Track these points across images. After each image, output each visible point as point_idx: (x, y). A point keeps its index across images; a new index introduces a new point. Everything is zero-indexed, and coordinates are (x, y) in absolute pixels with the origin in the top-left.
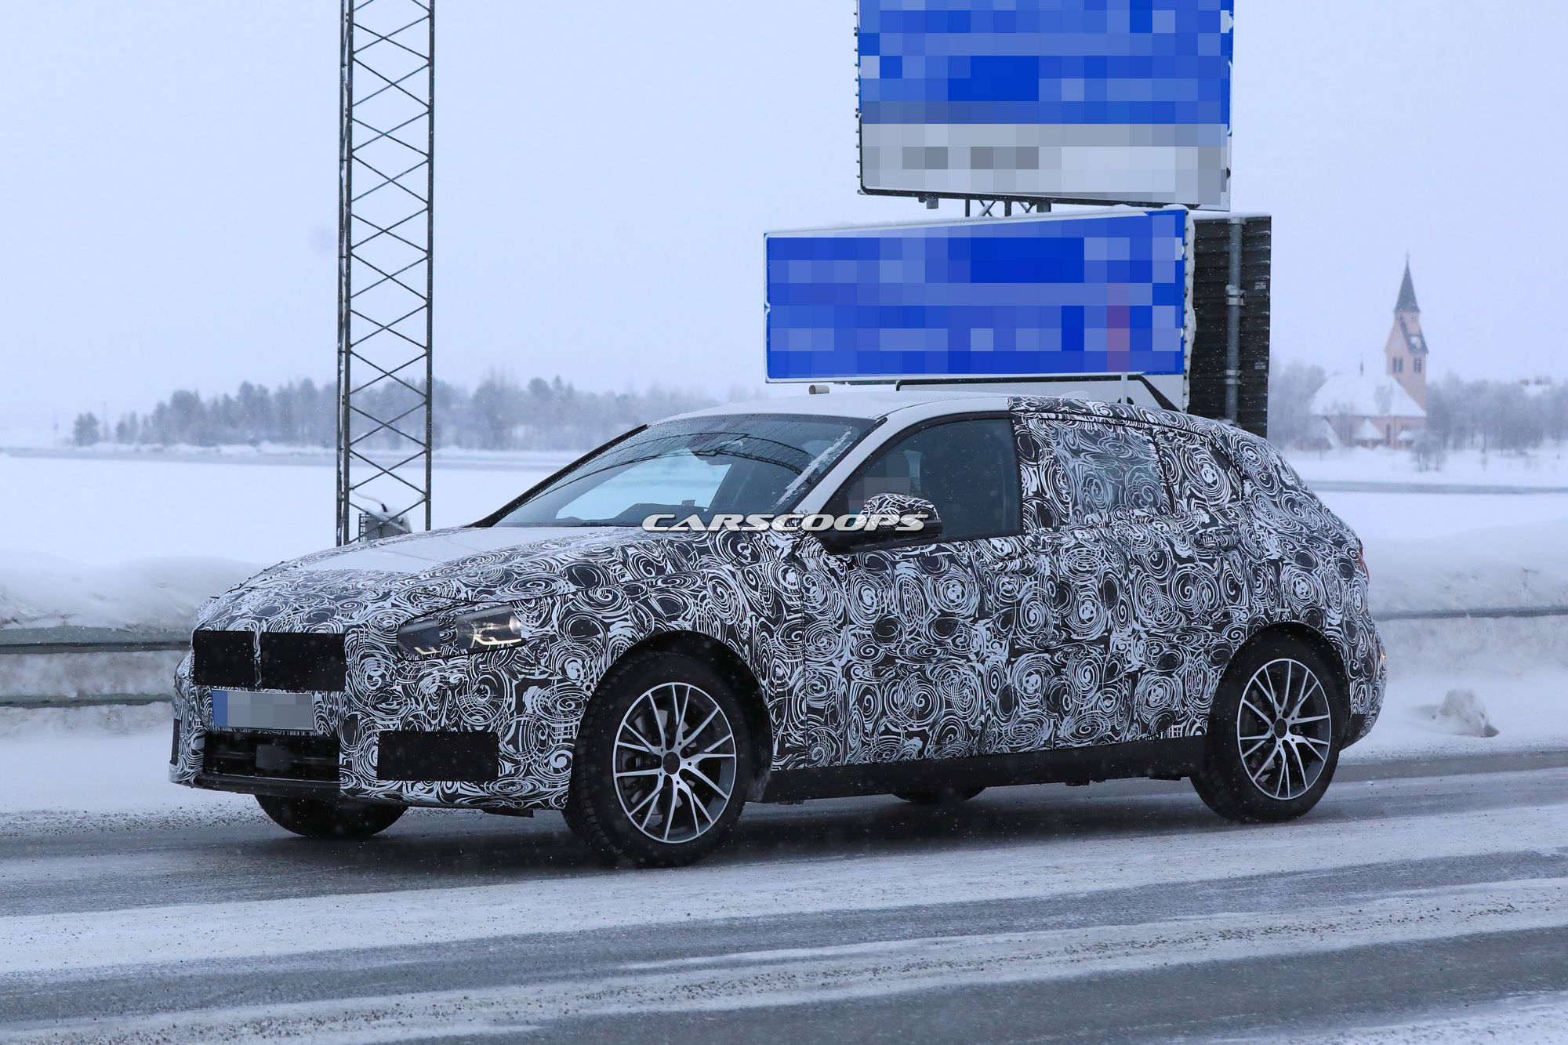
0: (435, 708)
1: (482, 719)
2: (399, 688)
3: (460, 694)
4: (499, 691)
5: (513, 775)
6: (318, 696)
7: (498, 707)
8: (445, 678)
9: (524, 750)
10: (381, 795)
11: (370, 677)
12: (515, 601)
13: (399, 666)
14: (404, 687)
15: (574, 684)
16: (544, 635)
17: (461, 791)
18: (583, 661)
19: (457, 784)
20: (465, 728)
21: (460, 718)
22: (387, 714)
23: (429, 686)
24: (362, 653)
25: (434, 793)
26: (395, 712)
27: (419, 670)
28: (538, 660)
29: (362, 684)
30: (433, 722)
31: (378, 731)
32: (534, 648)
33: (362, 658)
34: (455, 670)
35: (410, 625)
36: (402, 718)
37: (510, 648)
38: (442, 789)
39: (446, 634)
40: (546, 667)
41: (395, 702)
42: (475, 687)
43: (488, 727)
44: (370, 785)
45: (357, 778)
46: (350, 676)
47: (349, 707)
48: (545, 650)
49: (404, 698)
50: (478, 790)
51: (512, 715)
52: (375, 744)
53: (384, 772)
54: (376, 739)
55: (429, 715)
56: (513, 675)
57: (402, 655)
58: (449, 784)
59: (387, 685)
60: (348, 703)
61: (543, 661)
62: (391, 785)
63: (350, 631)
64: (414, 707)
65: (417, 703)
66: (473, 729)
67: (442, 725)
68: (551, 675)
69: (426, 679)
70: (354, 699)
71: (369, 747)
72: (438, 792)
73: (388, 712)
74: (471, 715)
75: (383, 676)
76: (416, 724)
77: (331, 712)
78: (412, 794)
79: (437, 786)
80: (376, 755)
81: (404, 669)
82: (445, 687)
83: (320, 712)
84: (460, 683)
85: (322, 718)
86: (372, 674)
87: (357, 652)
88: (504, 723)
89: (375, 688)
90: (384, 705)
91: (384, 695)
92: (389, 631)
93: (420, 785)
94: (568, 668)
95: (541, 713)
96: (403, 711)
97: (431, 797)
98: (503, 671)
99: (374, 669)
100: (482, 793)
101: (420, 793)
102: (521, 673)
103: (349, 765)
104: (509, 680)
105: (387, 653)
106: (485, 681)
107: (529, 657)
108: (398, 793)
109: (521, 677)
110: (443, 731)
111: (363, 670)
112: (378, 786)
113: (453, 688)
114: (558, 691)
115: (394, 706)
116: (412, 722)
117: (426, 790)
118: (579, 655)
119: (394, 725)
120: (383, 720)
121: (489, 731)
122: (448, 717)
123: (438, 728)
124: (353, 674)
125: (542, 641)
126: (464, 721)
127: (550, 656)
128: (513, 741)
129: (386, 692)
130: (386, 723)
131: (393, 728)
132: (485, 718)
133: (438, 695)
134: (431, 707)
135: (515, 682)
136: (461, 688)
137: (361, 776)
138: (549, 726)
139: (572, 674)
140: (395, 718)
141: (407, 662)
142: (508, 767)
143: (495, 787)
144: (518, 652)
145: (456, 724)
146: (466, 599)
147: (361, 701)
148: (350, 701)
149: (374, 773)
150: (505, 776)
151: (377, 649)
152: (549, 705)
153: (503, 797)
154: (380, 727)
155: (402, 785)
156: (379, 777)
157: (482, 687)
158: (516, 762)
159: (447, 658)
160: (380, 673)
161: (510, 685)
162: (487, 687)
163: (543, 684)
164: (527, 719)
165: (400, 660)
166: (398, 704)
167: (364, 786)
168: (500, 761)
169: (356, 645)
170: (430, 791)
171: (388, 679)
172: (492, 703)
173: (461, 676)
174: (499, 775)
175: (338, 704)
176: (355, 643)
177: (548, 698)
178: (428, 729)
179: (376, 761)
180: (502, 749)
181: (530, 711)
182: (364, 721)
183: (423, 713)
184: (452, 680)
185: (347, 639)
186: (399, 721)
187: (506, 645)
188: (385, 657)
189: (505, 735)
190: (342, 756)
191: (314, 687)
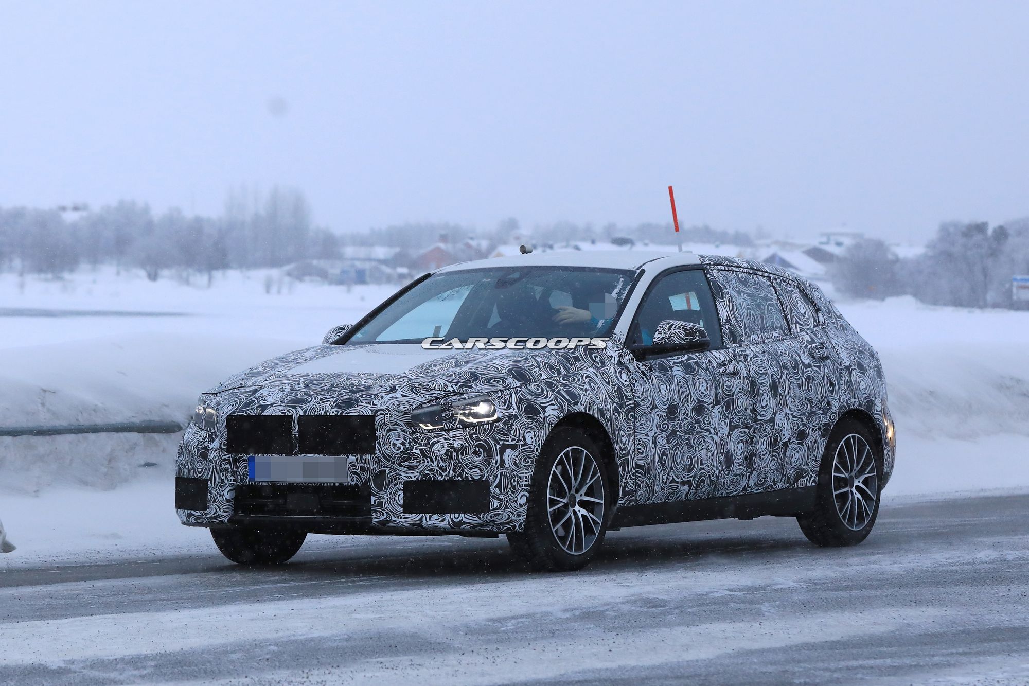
0: (444, 465)
1: (479, 471)
2: (418, 452)
3: (462, 454)
4: (489, 452)
5: (498, 509)
6: (351, 458)
7: (489, 463)
8: (451, 444)
9: (504, 492)
10: (407, 524)
11: (394, 445)
12: (489, 392)
13: (414, 436)
14: (421, 451)
15: (530, 447)
16: (510, 414)
17: (465, 520)
18: (534, 432)
19: (462, 516)
20: (467, 477)
21: (463, 471)
22: (409, 469)
23: (440, 449)
24: (388, 428)
25: (446, 522)
26: (415, 468)
27: (429, 439)
28: (509, 431)
29: (389, 449)
30: (444, 474)
31: (402, 481)
32: (505, 423)
33: (389, 431)
34: (456, 439)
35: (421, 408)
36: (421, 472)
37: (490, 423)
38: (452, 519)
39: (446, 415)
40: (515, 436)
41: (415, 461)
42: (472, 450)
43: (482, 476)
44: (398, 518)
45: (387, 513)
46: (379, 444)
47: (379, 465)
48: (512, 425)
49: (422, 458)
50: (477, 519)
51: (498, 468)
52: (401, 490)
53: (408, 508)
54: (401, 486)
55: (441, 469)
56: (497, 442)
57: (416, 429)
58: (457, 515)
59: (408, 450)
60: (379, 462)
61: (512, 432)
62: (414, 517)
63: (378, 413)
64: (429, 464)
65: (432, 461)
66: (472, 478)
67: (450, 476)
68: (518, 441)
69: (436, 445)
70: (383, 459)
71: (396, 492)
72: (448, 521)
73: (410, 468)
74: (471, 469)
75: (403, 444)
76: (432, 476)
77: (363, 469)
78: (430, 523)
79: (447, 517)
80: (401, 497)
81: (417, 438)
82: (452, 450)
83: (354, 469)
84: (462, 448)
85: (355, 473)
86: (396, 442)
87: (384, 427)
88: (493, 474)
89: (399, 452)
90: (407, 463)
91: (407, 455)
92: (406, 413)
93: (435, 517)
94: (527, 436)
95: (513, 467)
96: (421, 467)
97: (444, 525)
98: (490, 439)
99: (396, 438)
100: (479, 521)
101: (436, 522)
102: (501, 440)
103: (380, 505)
104: (495, 445)
105: (405, 428)
106: (479, 446)
107: (505, 429)
108: (419, 522)
109: (501, 442)
110: (451, 481)
111: (389, 440)
112: (405, 518)
113: (457, 451)
114: (522, 452)
115: (415, 464)
116: (428, 474)
117: (440, 520)
118: (531, 428)
119: (415, 476)
120: (407, 473)
121: (484, 479)
122: (454, 471)
123: (447, 478)
124: (382, 443)
125: (510, 419)
126: (466, 473)
127: (516, 428)
128: (499, 486)
129: (408, 454)
130: (406, 475)
131: (414, 479)
132: (481, 470)
133: (447, 456)
134: (442, 464)
135: (498, 446)
136: (463, 450)
137: (391, 511)
138: (517, 475)
139: (529, 441)
140: (415, 471)
141: (419, 434)
142: (496, 503)
143: (488, 516)
144: (496, 426)
145: (460, 475)
146: (454, 391)
147: (388, 460)
148: (380, 461)
149: (401, 509)
150: (494, 509)
151: (398, 425)
152: (517, 461)
153: (491, 523)
154: (404, 478)
155: (422, 517)
156: (405, 512)
157: (477, 450)
158: (500, 500)
159: (448, 431)
160: (400, 441)
161: (496, 449)
162: (481, 450)
163: (514, 447)
164: (506, 471)
165: (414, 433)
166: (417, 462)
167: (393, 518)
168: (491, 499)
169: (384, 423)
170: (443, 520)
171: (407, 445)
172: (485, 461)
173: (462, 442)
174: (491, 509)
175: (369, 464)
176: (383, 421)
177: (517, 457)
178: (440, 478)
179: (402, 501)
180: (493, 491)
181: (507, 466)
182: (391, 474)
183: (436, 468)
184: (455, 445)
185: (377, 419)
186: (418, 474)
187: (488, 421)
188: (403, 431)
189: (494, 482)
190: (373, 499)
191: (347, 452)
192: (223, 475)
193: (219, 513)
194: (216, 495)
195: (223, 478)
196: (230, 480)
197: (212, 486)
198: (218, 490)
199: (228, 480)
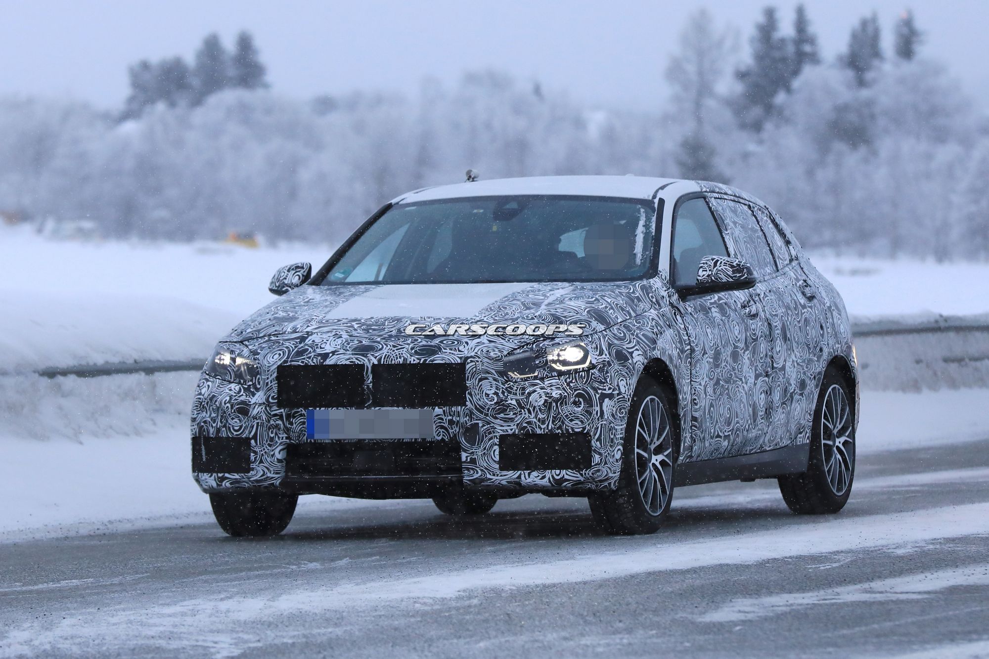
0: (543, 416)
1: (580, 423)
2: (514, 402)
3: (561, 405)
4: (589, 402)
5: (599, 464)
6: (438, 410)
7: (590, 414)
8: (548, 393)
9: (604, 446)
10: (504, 482)
11: (487, 395)
13: (506, 386)
14: (517, 401)
15: (624, 397)
16: (604, 361)
17: (566, 477)
18: (626, 380)
19: (564, 472)
20: (567, 430)
21: (563, 423)
22: (505, 421)
23: (538, 399)
24: (480, 377)
25: (546, 479)
26: (512, 420)
27: (524, 389)
28: (605, 379)
29: (482, 400)
30: (543, 427)
31: (498, 435)
32: (600, 370)
33: (480, 380)
34: (553, 388)
35: (512, 355)
36: (518, 425)
37: (586, 370)
38: (553, 476)
39: (540, 362)
40: (611, 384)
41: (512, 413)
42: (572, 400)
43: (584, 428)
44: (494, 475)
45: (482, 470)
46: (470, 394)
47: (471, 418)
48: (607, 372)
49: (519, 410)
50: (579, 475)
51: (598, 419)
52: (496, 444)
53: (506, 463)
54: (497, 441)
55: (539, 421)
56: (595, 389)
57: (508, 378)
58: (558, 472)
59: (502, 400)
60: (470, 415)
61: (608, 380)
62: (512, 475)
63: (469, 361)
64: (527, 416)
65: (530, 412)
66: (572, 430)
67: (550, 428)
68: (613, 391)
69: (533, 395)
70: (475, 411)
71: (491, 446)
72: (549, 478)
73: (506, 420)
74: (571, 420)
75: (496, 394)
76: (530, 429)
77: (451, 422)
78: (529, 480)
79: (548, 474)
80: (497, 452)
81: (510, 387)
82: (550, 400)
83: (440, 422)
84: (561, 397)
85: (442, 427)
86: (488, 392)
87: (476, 376)
88: (595, 426)
89: (493, 403)
90: (502, 415)
91: (502, 407)
92: (497, 360)
93: (535, 474)
94: (620, 384)
95: (611, 418)
96: (518, 419)
97: (545, 482)
98: (588, 388)
99: (489, 388)
100: (581, 478)
101: (535, 479)
102: (600, 389)
103: (473, 461)
104: (594, 393)
105: (497, 377)
106: (579, 395)
107: (601, 377)
108: (518, 480)
109: (600, 391)
110: (550, 433)
111: (481, 390)
112: (501, 476)
113: (556, 401)
114: (618, 402)
115: (511, 415)
116: (526, 427)
117: (540, 477)
118: (623, 376)
119: (511, 430)
120: (502, 426)
121: (585, 432)
122: (553, 423)
123: (546, 431)
124: (473, 393)
125: (604, 366)
126: (566, 425)
127: (611, 376)
128: (599, 439)
129: (503, 405)
130: (501, 428)
131: (510, 432)
132: (582, 422)
133: (546, 406)
134: (541, 416)
136: (561, 400)
137: (486, 468)
138: (614, 428)
139: (623, 390)
140: (512, 424)
141: (512, 383)
142: (597, 458)
143: (589, 473)
144: (592, 374)
145: (560, 428)
147: (482, 413)
148: (472, 413)
149: (497, 466)
150: (596, 465)
151: (489, 374)
152: (614, 412)
153: (592, 480)
154: (499, 431)
155: (521, 474)
156: (501, 469)
157: (577, 399)
158: (601, 454)
159: (543, 379)
160: (493, 392)
161: (596, 397)
162: (581, 400)
163: (610, 397)
164: (605, 422)
165: (506, 381)
166: (514, 414)
167: (489, 476)
168: (593, 454)
169: (475, 371)
170: (544, 477)
171: (501, 396)
172: (587, 411)
173: (560, 392)
174: (593, 464)
175: (458, 416)
176: (475, 369)
177: (614, 407)
178: (539, 431)
179: (498, 457)
180: (594, 445)
181: (606, 417)
182: (485, 428)
183: (534, 420)
184: (554, 395)
185: (467, 367)
186: (515, 427)
187: (583, 368)
188: (495, 380)
189: (595, 435)
190: (464, 455)
191: (433, 405)
192: (272, 433)
193: (269, 475)
194: (262, 455)
195: (272, 436)
196: (283, 438)
197: (257, 445)
198: (266, 450)
199: (279, 438)
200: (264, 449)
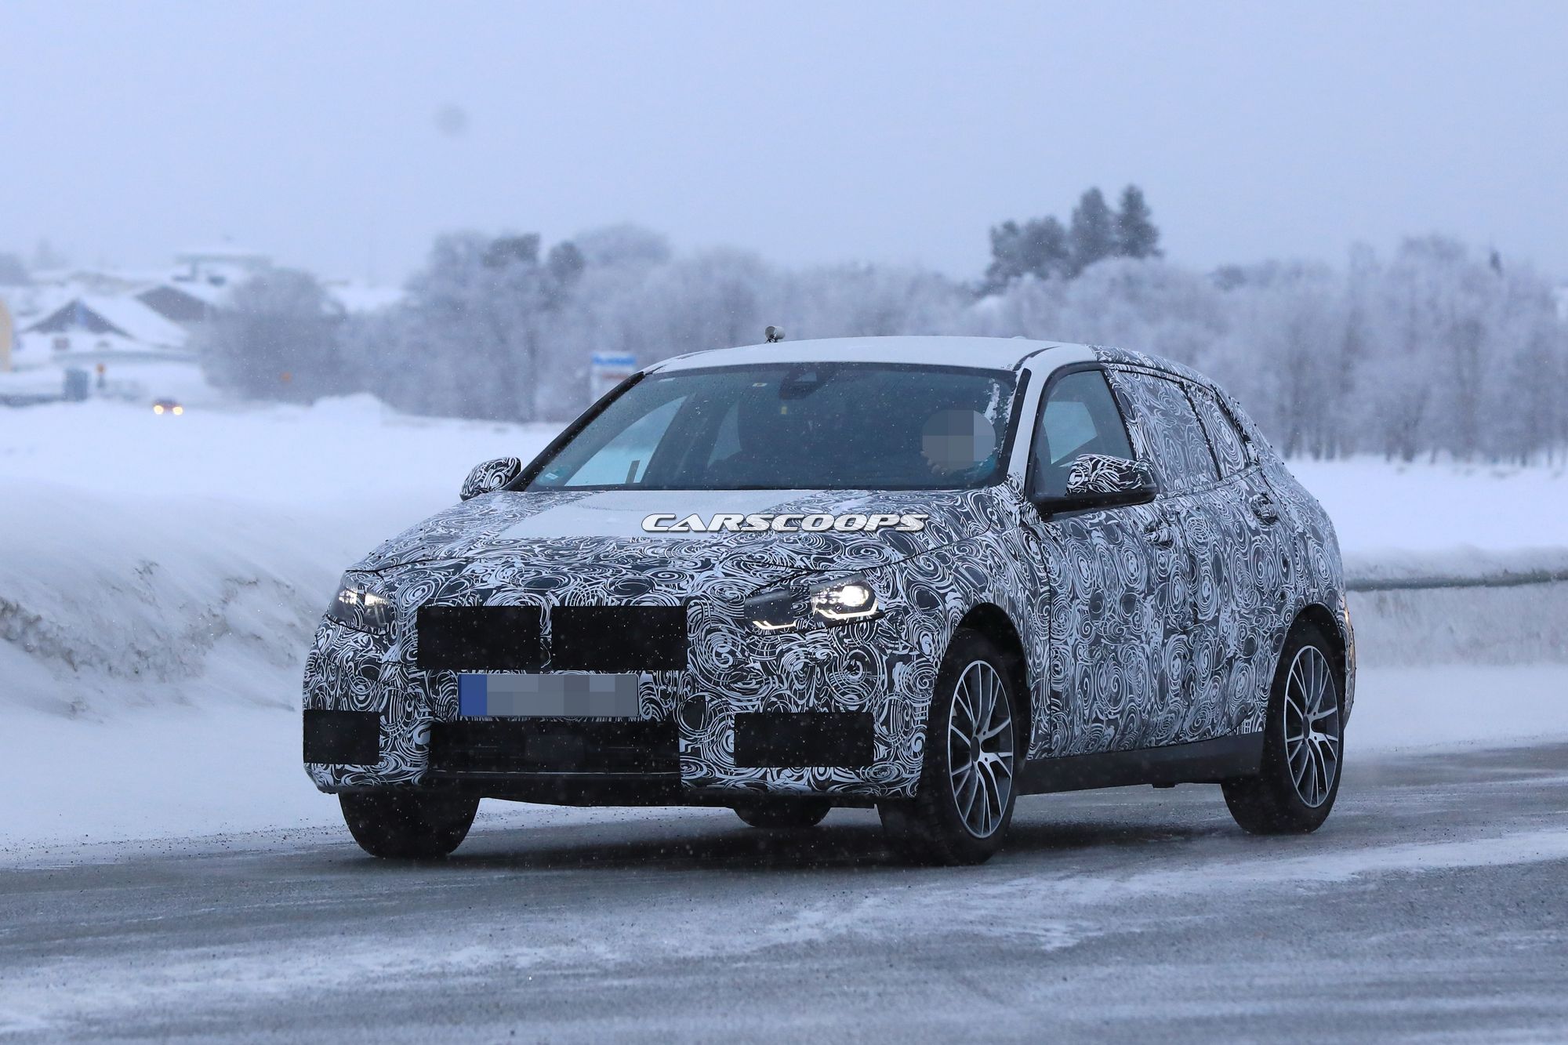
0: (801, 687)
1: (856, 698)
2: (758, 666)
3: (829, 670)
4: (871, 667)
5: (886, 760)
6: (645, 676)
7: (872, 684)
8: (810, 654)
9: (894, 732)
10: (741, 785)
11: (718, 655)
12: (864, 569)
13: (748, 641)
14: (763, 664)
15: (928, 661)
16: (898, 606)
17: (834, 778)
18: (933, 635)
19: (830, 770)
20: (837, 708)
21: (831, 697)
22: (744, 694)
23: (793, 661)
24: (708, 627)
25: (804, 781)
26: (754, 692)
27: (774, 646)
28: (898, 633)
29: (710, 662)
30: (800, 702)
31: (733, 713)
32: (892, 620)
33: (709, 632)
34: (818, 645)
35: (757, 595)
36: (763, 699)
37: (869, 620)
38: (814, 776)
39: (800, 606)
40: (906, 641)
41: (754, 682)
42: (845, 663)
43: (862, 706)
44: (726, 773)
45: (708, 766)
46: (693, 653)
47: (694, 687)
48: (902, 623)
49: (765, 677)
50: (854, 776)
51: (885, 694)
52: (730, 728)
53: (744, 758)
54: (731, 723)
55: (795, 694)
56: (882, 651)
57: (750, 629)
58: (822, 770)
59: (741, 663)
60: (693, 683)
61: (903, 635)
62: (752, 773)
63: (692, 603)
64: (777, 686)
65: (781, 681)
66: (845, 709)
67: (811, 705)
68: (911, 650)
69: (786, 655)
70: (700, 678)
71: (723, 731)
72: (809, 780)
73: (745, 692)
74: (844, 694)
75: (732, 653)
76: (781, 705)
77: (664, 694)
78: (778, 782)
79: (807, 772)
80: (731, 740)
81: (753, 644)
82: (812, 664)
83: (649, 694)
84: (828, 660)
85: (652, 701)
86: (720, 650)
87: (702, 626)
88: (879, 703)
89: (727, 666)
90: (740, 685)
91: (739, 672)
92: (735, 602)
93: (787, 772)
94: (923, 641)
95: (906, 691)
96: (764, 691)
97: (802, 785)
98: (871, 646)
99: (721, 644)
100: (857, 780)
101: (788, 781)
102: (888, 648)
103: (696, 752)
104: (880, 654)
105: (733, 627)
106: (855, 657)
107: (891, 630)
108: (762, 782)
109: (889, 651)
110: (812, 712)
111: (710, 647)
112: (737, 774)
113: (821, 664)
114: (918, 668)
115: (753, 685)
116: (776, 703)
117: (794, 778)
118: (928, 629)
119: (753, 706)
120: (739, 701)
121: (864, 711)
122: (817, 697)
123: (806, 708)
124: (698, 651)
125: (898, 614)
126: (836, 701)
127: (908, 628)
128: (886, 722)
129: (742, 669)
130: (738, 704)
131: (752, 710)
132: (859, 696)
133: (806, 673)
134: (797, 686)
135: (885, 658)
136: (830, 665)
137: (714, 764)
138: (911, 705)
139: (926, 649)
140: (754, 698)
141: (756, 638)
142: (882, 751)
143: (869, 772)
144: (879, 625)
145: (827, 704)
146: (807, 568)
147: (709, 680)
148: (695, 680)
149: (731, 760)
150: (880, 760)
151: (723, 622)
152: (911, 683)
153: (873, 783)
154: (735, 708)
155: (766, 772)
156: (739, 764)
157: (853, 663)
158: (888, 745)
159: (803, 632)
160: (727, 649)
161: (881, 662)
162: (858, 663)
163: (906, 659)
164: (896, 698)
165: (749, 635)
166: (757, 683)
167: (718, 775)
168: (876, 743)
169: (702, 619)
170: (800, 778)
171: (738, 654)
172: (867, 681)
173: (828, 651)
174: (875, 759)
175: (676, 685)
176: (700, 616)
177: (911, 675)
178: (794, 710)
179: (732, 747)
180: (878, 731)
181: (897, 689)
182: (714, 703)
183: (788, 692)
184: (818, 655)
185: (689, 612)
186: (759, 702)
187: (865, 617)
188: (731, 632)
189: (880, 716)
190: (683, 743)
191: (638, 667)
192: (410, 706)
193: (404, 768)
194: (396, 738)
195: (409, 710)
196: (424, 713)
197: (388, 723)
198: (401, 730)
199: (419, 713)
200: (398, 730)
